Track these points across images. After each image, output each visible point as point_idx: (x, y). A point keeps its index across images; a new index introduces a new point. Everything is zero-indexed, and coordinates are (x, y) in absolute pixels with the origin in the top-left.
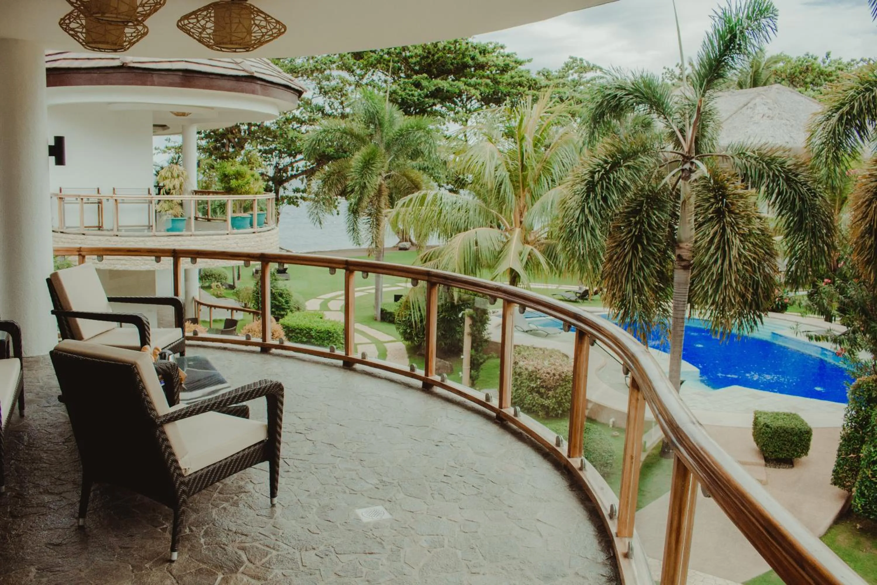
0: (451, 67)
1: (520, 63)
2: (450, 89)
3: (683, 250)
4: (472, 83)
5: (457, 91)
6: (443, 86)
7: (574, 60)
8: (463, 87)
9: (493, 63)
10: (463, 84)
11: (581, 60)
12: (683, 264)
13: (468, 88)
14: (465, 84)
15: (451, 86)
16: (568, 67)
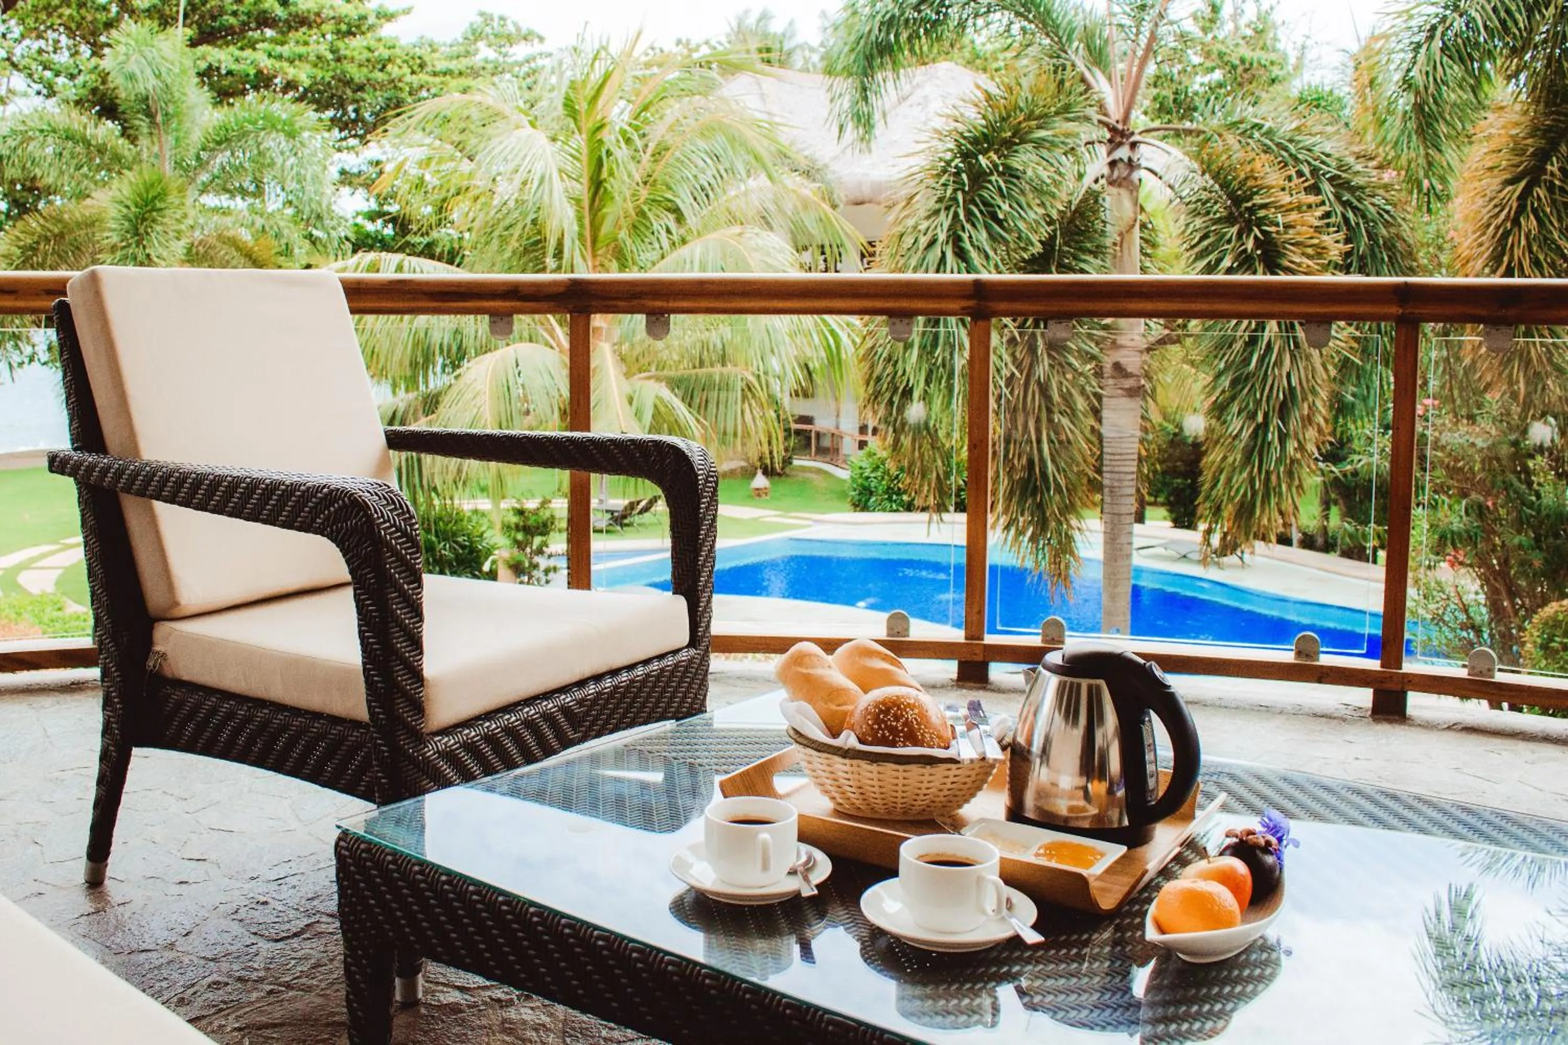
0: (232, 20)
1: (389, 17)
2: (234, 67)
3: (1124, 352)
4: (285, 55)
5: (252, 72)
6: (220, 62)
7: (487, 18)
8: (267, 64)
9: (332, 14)
10: (265, 57)
11: (502, 18)
12: (1129, 383)
13: (278, 65)
14: (270, 55)
15: (237, 60)
16: (476, 35)
